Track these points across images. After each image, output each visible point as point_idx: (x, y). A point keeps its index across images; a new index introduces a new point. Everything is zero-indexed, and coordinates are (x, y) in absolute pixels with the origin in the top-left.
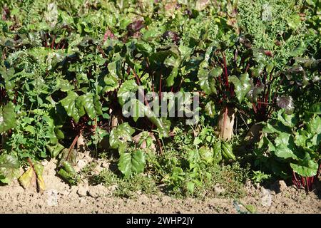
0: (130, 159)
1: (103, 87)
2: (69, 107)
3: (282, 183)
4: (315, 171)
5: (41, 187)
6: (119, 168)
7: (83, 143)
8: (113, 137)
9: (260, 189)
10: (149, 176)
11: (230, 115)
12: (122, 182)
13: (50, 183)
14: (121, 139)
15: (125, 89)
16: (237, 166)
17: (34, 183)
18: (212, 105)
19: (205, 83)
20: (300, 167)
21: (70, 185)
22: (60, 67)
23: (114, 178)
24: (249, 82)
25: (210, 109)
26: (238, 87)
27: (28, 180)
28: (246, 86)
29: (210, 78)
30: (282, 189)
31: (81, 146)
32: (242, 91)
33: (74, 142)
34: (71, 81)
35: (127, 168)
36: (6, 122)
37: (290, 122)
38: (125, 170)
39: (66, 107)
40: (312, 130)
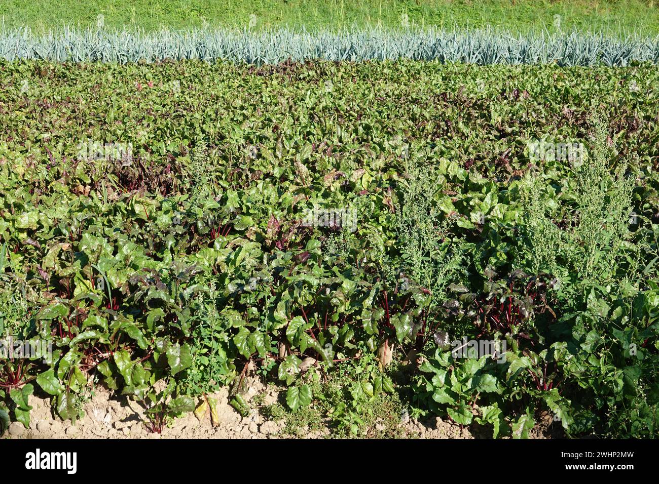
0: (297, 393)
1: (273, 322)
2: (241, 345)
3: (438, 419)
4: (470, 419)
5: (215, 420)
6: (288, 403)
7: (253, 369)
8: (282, 370)
9: (418, 425)
10: (315, 407)
11: (390, 345)
12: (290, 416)
13: (223, 412)
14: (289, 371)
15: (293, 326)
16: (396, 397)
17: (209, 416)
18: (374, 341)
19: (368, 325)
20: (456, 414)
21: (242, 416)
22: (232, 299)
23: (282, 412)
24: (409, 324)
25: (372, 344)
26: (399, 329)
27: (203, 412)
28: (406, 327)
29: (373, 320)
30: (438, 424)
31: (252, 371)
32: (403, 333)
33: (244, 369)
34: (242, 313)
35: (295, 402)
36: (183, 363)
37: (446, 361)
38: (293, 405)
39: (239, 345)
40: (467, 370)
